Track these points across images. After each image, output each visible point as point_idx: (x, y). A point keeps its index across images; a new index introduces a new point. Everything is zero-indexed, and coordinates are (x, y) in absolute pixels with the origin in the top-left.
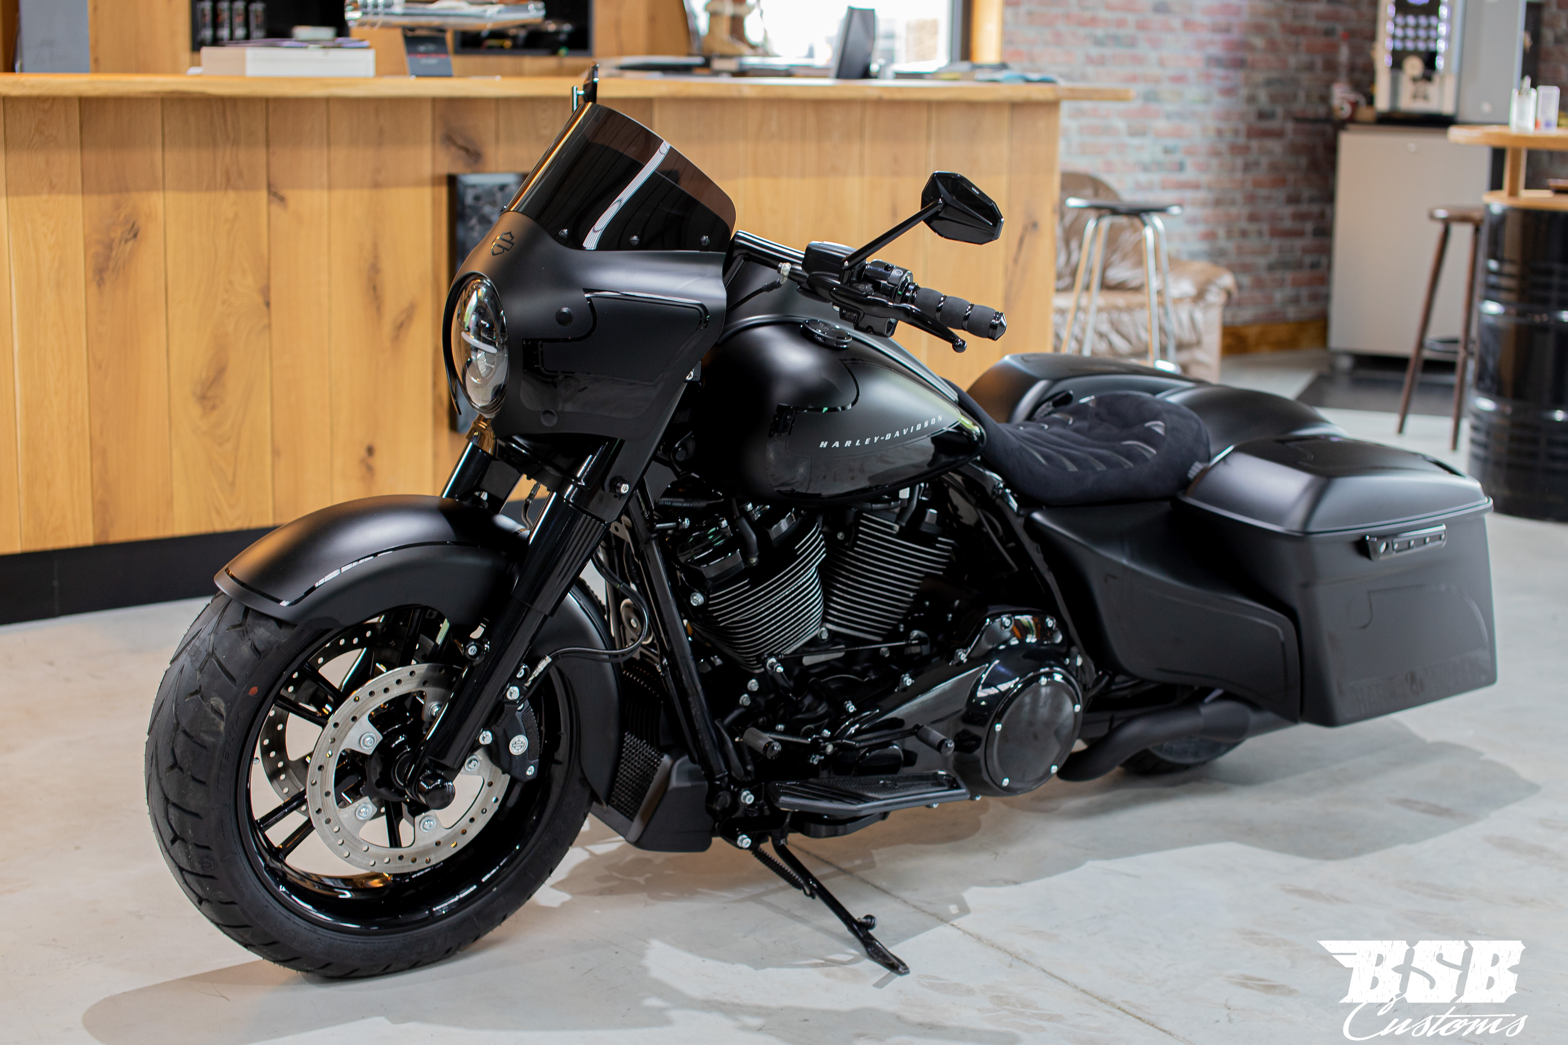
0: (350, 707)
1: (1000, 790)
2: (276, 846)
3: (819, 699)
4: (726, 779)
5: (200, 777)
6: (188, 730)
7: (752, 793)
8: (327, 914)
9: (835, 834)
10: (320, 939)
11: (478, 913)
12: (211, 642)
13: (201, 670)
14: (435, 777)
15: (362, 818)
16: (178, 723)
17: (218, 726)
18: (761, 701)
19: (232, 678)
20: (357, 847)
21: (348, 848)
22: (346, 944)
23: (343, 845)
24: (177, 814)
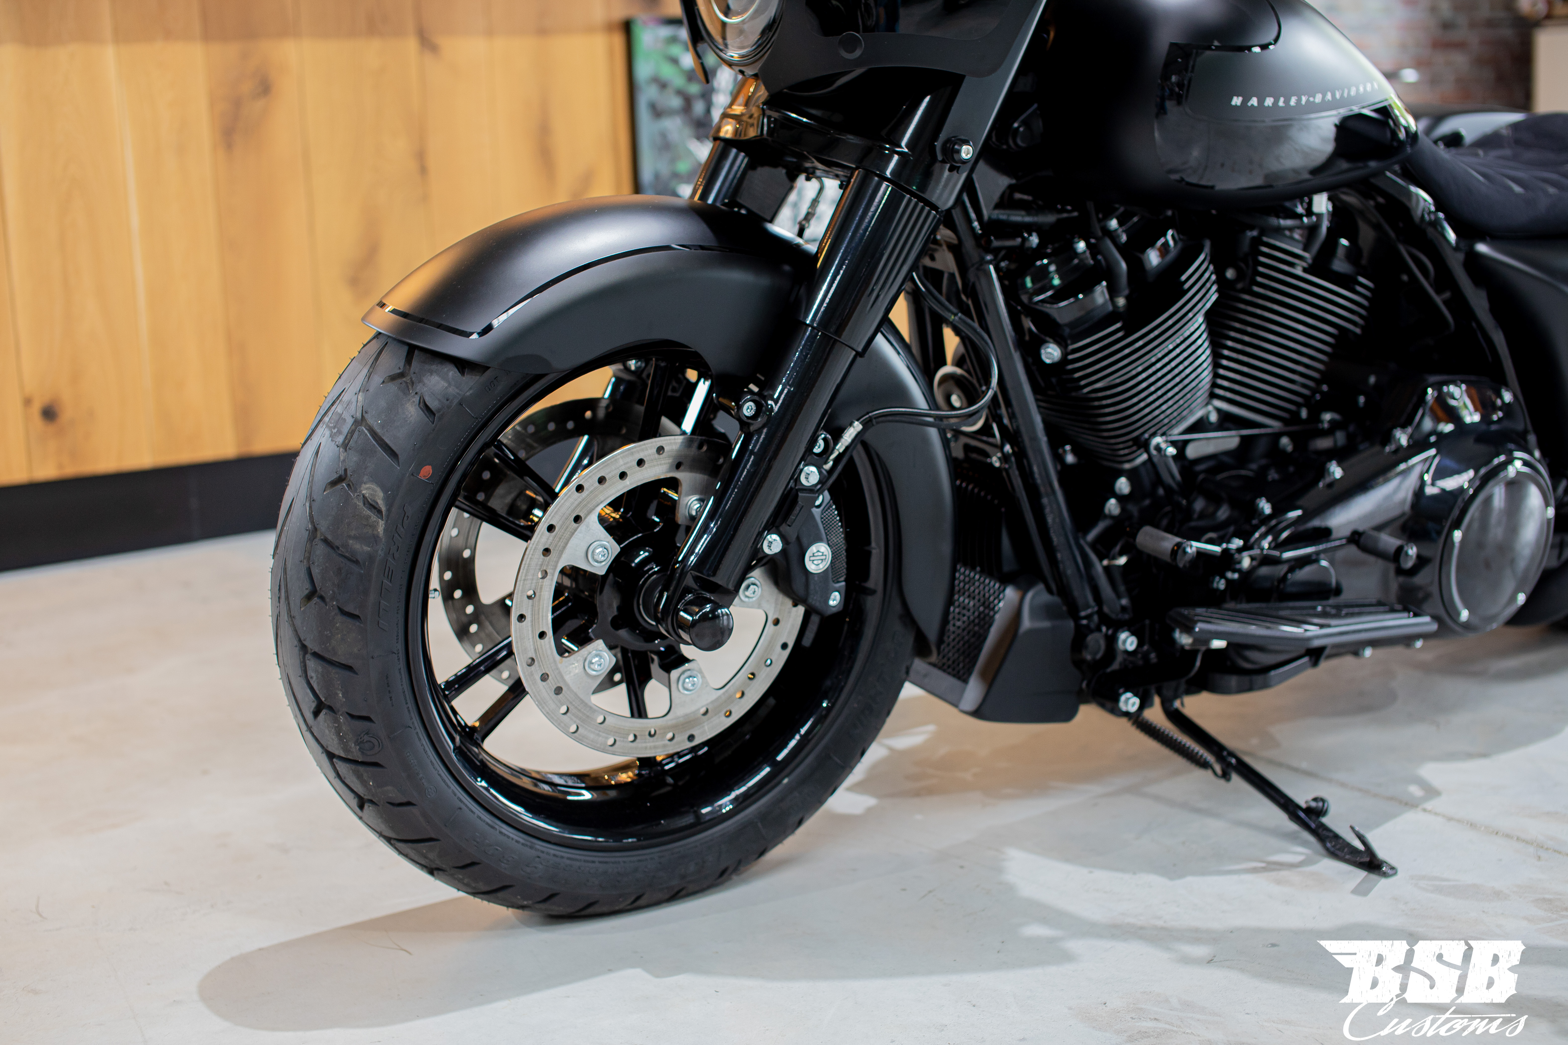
0: (571, 500)
1: (1457, 628)
2: (470, 724)
3: (1215, 500)
4: (1096, 618)
5: (350, 608)
6: (330, 537)
7: (1133, 633)
8: (547, 821)
9: (1250, 689)
10: (539, 857)
11: (764, 816)
12: (360, 404)
13: (345, 445)
14: (700, 602)
15: (594, 673)
16: (315, 529)
17: (374, 527)
18: (1134, 509)
19: (393, 454)
20: (588, 717)
21: (575, 719)
22: (578, 864)
23: (568, 714)
24: (320, 669)
